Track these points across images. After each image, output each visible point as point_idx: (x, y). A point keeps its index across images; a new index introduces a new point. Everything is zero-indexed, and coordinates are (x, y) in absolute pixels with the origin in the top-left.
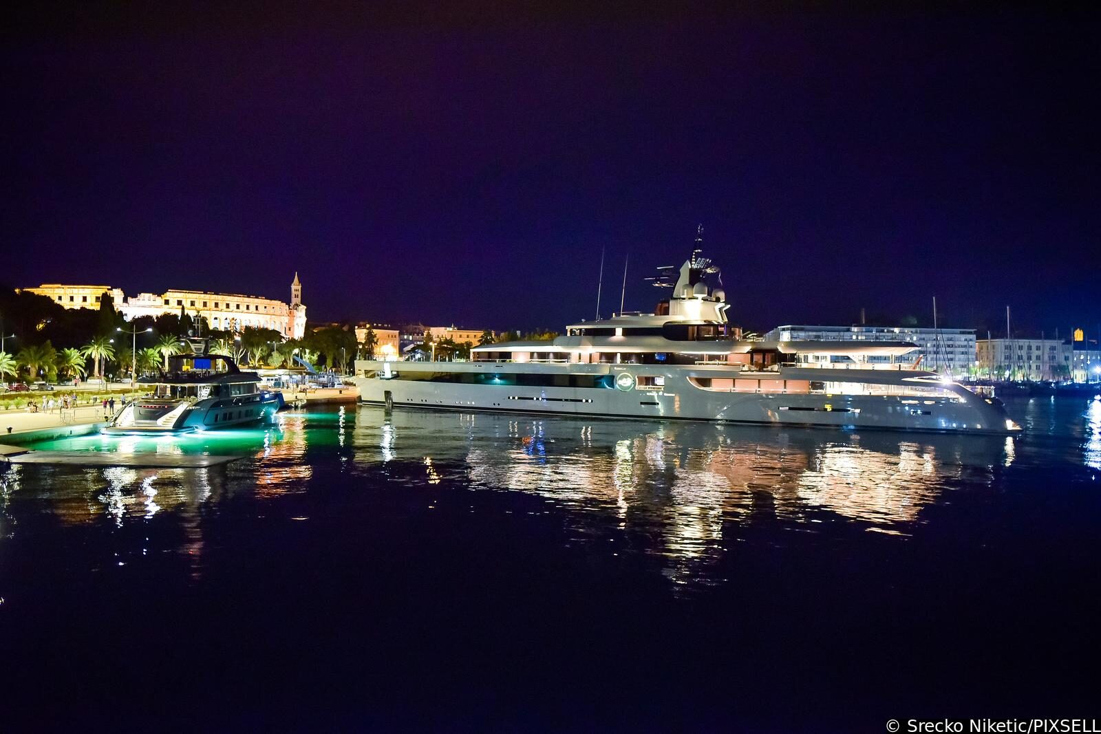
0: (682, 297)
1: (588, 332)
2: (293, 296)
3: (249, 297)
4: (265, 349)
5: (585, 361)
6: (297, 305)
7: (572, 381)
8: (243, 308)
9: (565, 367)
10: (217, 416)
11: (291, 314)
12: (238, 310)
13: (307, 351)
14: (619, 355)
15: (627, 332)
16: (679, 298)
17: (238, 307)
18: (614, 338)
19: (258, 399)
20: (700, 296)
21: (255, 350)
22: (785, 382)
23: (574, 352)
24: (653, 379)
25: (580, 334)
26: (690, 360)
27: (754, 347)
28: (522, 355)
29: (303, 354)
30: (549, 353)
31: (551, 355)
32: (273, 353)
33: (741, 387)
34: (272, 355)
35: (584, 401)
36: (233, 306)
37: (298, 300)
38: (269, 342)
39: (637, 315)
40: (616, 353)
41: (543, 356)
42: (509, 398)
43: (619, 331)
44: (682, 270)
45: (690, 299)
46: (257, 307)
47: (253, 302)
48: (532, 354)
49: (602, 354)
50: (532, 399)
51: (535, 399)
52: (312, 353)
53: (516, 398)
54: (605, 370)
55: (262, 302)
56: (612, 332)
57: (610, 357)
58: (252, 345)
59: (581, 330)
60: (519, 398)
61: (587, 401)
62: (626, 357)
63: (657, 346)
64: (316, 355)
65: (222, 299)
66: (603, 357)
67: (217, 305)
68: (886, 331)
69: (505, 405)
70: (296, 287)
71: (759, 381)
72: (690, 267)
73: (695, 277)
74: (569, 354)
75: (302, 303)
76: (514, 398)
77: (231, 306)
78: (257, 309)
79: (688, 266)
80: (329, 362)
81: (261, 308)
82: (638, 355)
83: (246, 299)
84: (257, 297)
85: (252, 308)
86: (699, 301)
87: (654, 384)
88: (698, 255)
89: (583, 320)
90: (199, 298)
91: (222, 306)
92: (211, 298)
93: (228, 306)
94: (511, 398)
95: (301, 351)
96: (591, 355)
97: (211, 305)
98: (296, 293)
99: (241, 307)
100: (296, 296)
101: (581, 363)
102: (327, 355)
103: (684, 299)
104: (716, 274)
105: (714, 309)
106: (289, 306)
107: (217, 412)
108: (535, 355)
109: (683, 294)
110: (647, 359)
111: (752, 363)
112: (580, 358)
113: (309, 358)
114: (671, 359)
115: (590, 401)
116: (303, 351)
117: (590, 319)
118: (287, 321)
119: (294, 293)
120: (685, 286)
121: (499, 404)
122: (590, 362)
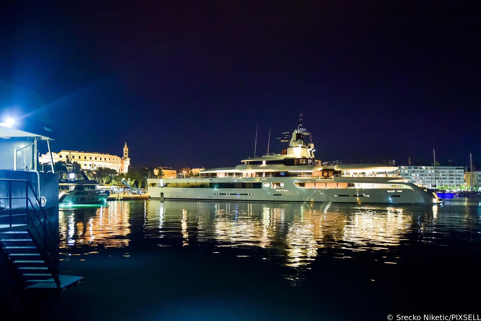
0: (292, 146)
1: (251, 163)
2: (124, 154)
3: (101, 154)
4: (108, 178)
5: (249, 176)
6: (125, 158)
7: (244, 185)
8: (98, 159)
9: (240, 179)
10: (78, 198)
11: (122, 163)
12: (96, 160)
13: (129, 179)
14: (264, 173)
15: (267, 163)
16: (292, 147)
17: (96, 159)
18: (261, 166)
19: (97, 193)
20: (300, 145)
21: (103, 179)
22: (337, 184)
23: (244, 172)
24: (279, 184)
25: (247, 164)
26: (295, 175)
27: (324, 168)
28: (221, 174)
29: (127, 181)
30: (233, 173)
31: (234, 174)
32: (112, 180)
33: (318, 187)
34: (112, 181)
35: (249, 194)
36: (93, 158)
37: (127, 156)
38: (110, 175)
39: (273, 155)
40: (263, 173)
41: (231, 174)
42: (215, 194)
43: (264, 162)
44: (293, 134)
45: (296, 147)
46: (105, 159)
47: (103, 156)
48: (226, 174)
49: (257, 173)
50: (226, 194)
51: (227, 194)
52: (131, 180)
53: (219, 194)
54: (258, 180)
55: (108, 156)
56: (261, 163)
57: (260, 174)
58: (102, 176)
59: (247, 162)
60: (220, 194)
61: (250, 195)
62: (267, 174)
63: (280, 168)
64: (133, 181)
65: (88, 155)
66: (257, 174)
67: (85, 158)
68: (418, 168)
69: (214, 198)
70: (126, 149)
71: (326, 183)
72: (297, 132)
73: (299, 136)
74: (242, 173)
75: (129, 157)
76: (218, 194)
77: (92, 158)
78: (105, 160)
79: (296, 132)
80: (140, 185)
81: (108, 160)
82: (273, 173)
83: (100, 155)
84: (105, 154)
85: (103, 159)
86: (300, 148)
87: (280, 186)
88: (300, 127)
89: (249, 158)
90: (76, 154)
91: (88, 158)
92: (83, 154)
93: (91, 158)
94: (216, 194)
95: (126, 179)
96: (252, 174)
97: (83, 158)
98: (126, 152)
99: (97, 159)
100: (126, 154)
101: (247, 177)
102: (139, 181)
103: (293, 147)
104: (309, 136)
105: (307, 151)
106: (122, 158)
107: (78, 196)
108: (227, 174)
109: (293, 145)
110: (277, 175)
111: (323, 175)
112: (247, 175)
113: (130, 182)
114: (287, 175)
115: (251, 194)
116: (127, 179)
117: (252, 157)
118: (120, 165)
119: (124, 152)
120: (294, 141)
121: (211, 197)
122: (252, 177)
